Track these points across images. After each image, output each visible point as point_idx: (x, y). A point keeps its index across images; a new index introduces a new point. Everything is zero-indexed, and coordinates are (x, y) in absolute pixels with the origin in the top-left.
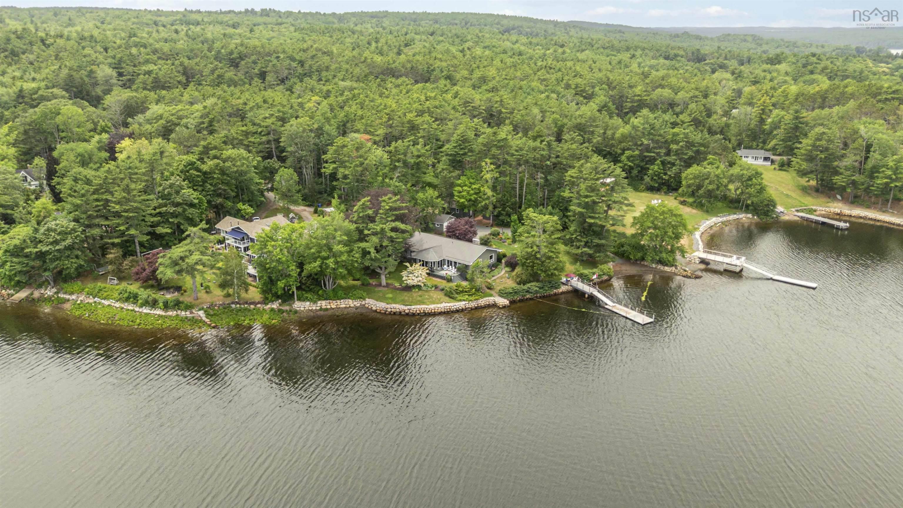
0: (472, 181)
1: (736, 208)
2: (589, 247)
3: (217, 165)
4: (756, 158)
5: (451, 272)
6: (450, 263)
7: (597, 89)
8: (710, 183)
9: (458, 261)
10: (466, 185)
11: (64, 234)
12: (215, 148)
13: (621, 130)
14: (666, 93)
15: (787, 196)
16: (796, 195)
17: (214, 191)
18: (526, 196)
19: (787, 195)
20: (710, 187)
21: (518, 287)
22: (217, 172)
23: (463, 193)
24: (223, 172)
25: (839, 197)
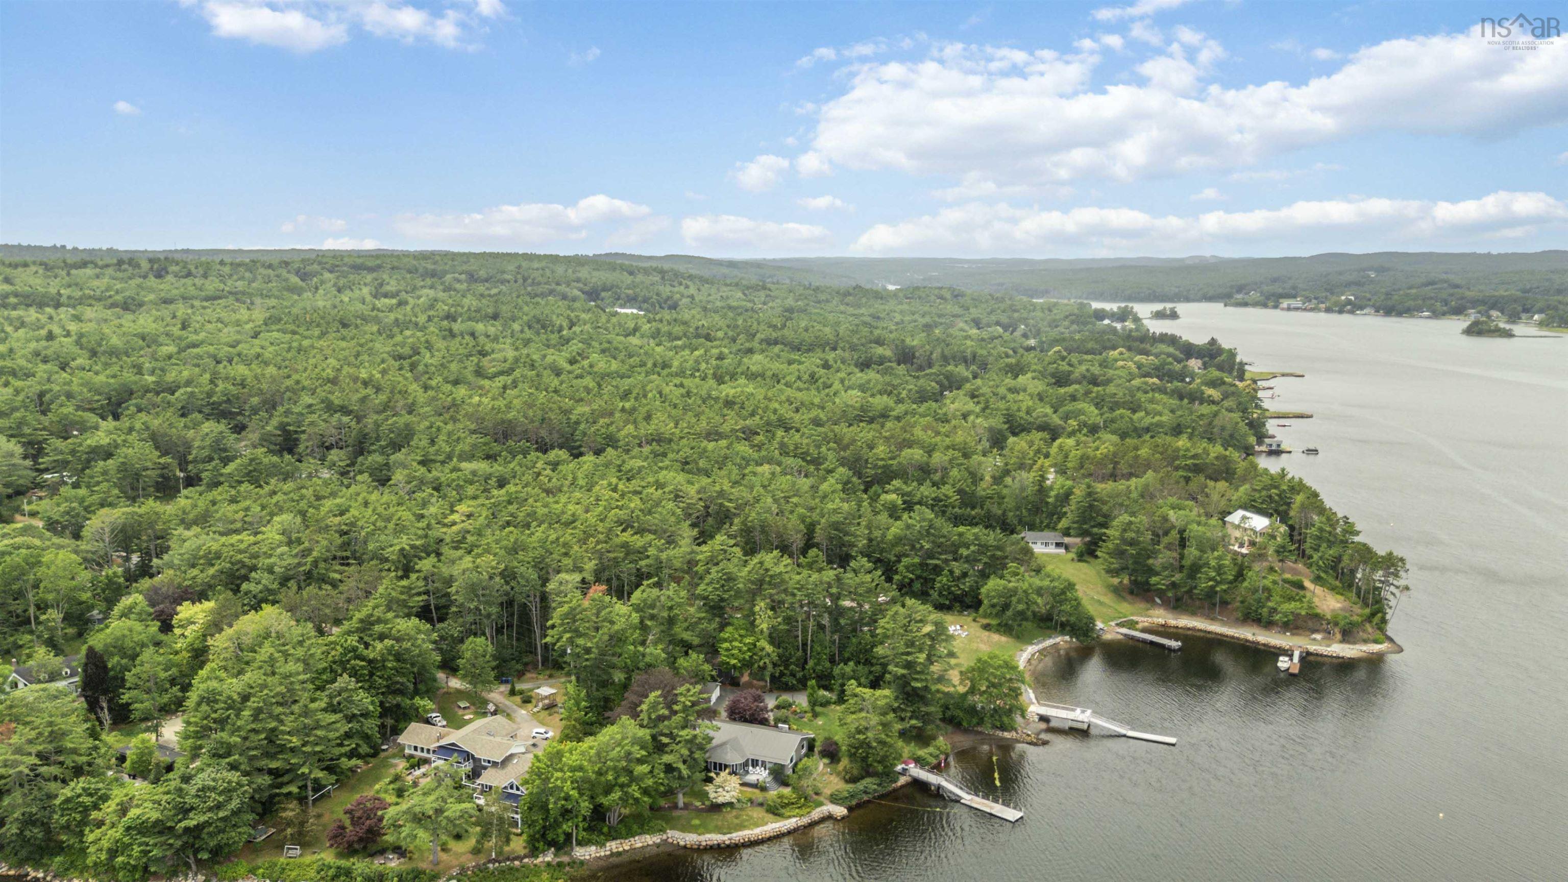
0: (742, 632)
1: (1048, 628)
2: (917, 718)
3: (390, 650)
4: (1046, 544)
5: (759, 775)
6: (755, 763)
7: (824, 449)
8: (1019, 602)
9: (767, 760)
10: (736, 640)
11: (228, 791)
12: (379, 621)
13: (893, 530)
14: (916, 454)
15: (1100, 603)
16: (1108, 599)
17: (387, 687)
18: (812, 647)
19: (1099, 601)
20: (1021, 607)
21: (850, 787)
22: (391, 658)
23: (733, 652)
24: (398, 657)
25: (1158, 600)
